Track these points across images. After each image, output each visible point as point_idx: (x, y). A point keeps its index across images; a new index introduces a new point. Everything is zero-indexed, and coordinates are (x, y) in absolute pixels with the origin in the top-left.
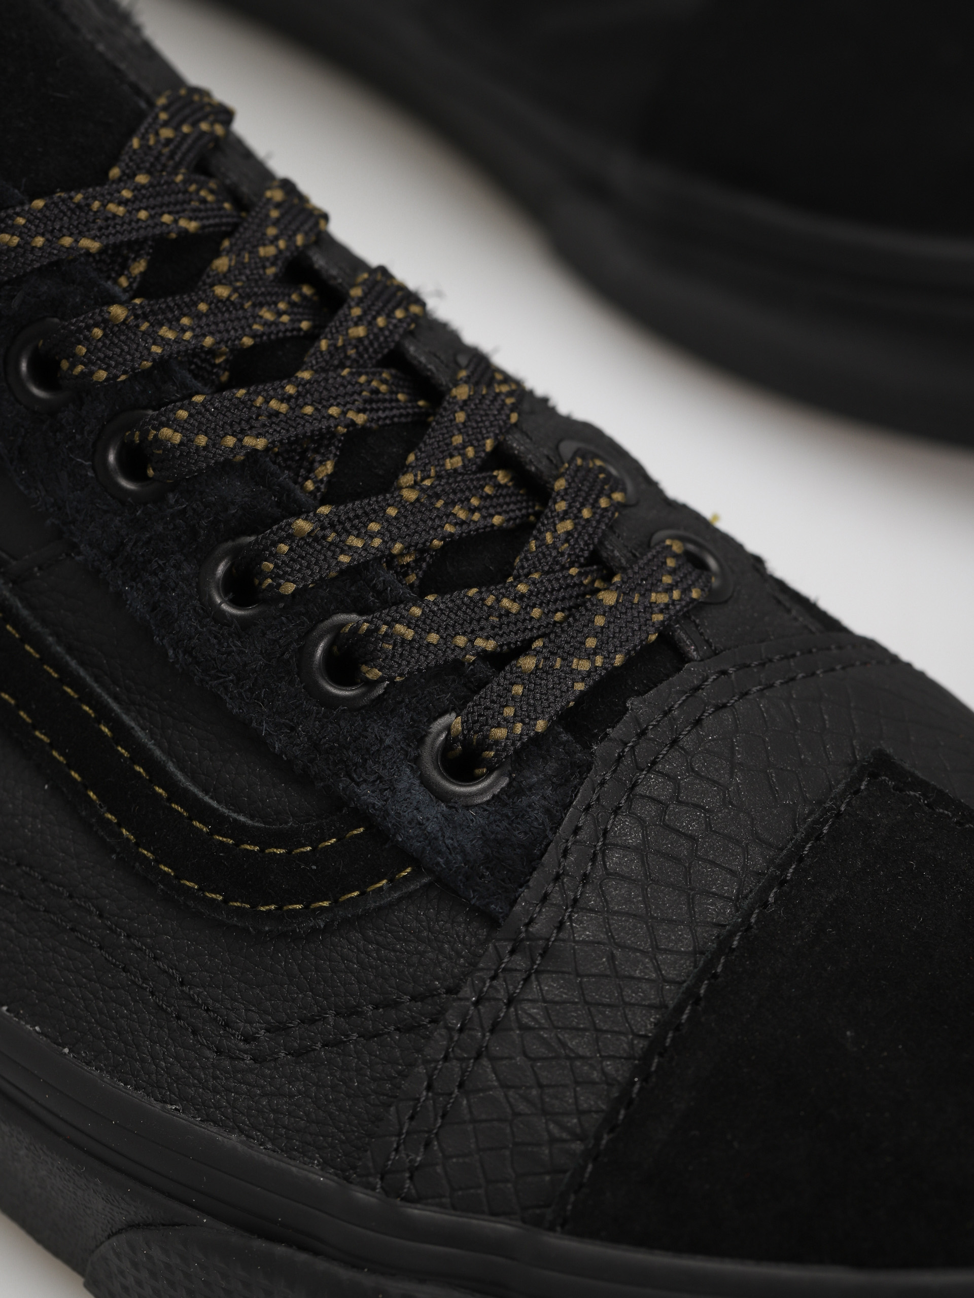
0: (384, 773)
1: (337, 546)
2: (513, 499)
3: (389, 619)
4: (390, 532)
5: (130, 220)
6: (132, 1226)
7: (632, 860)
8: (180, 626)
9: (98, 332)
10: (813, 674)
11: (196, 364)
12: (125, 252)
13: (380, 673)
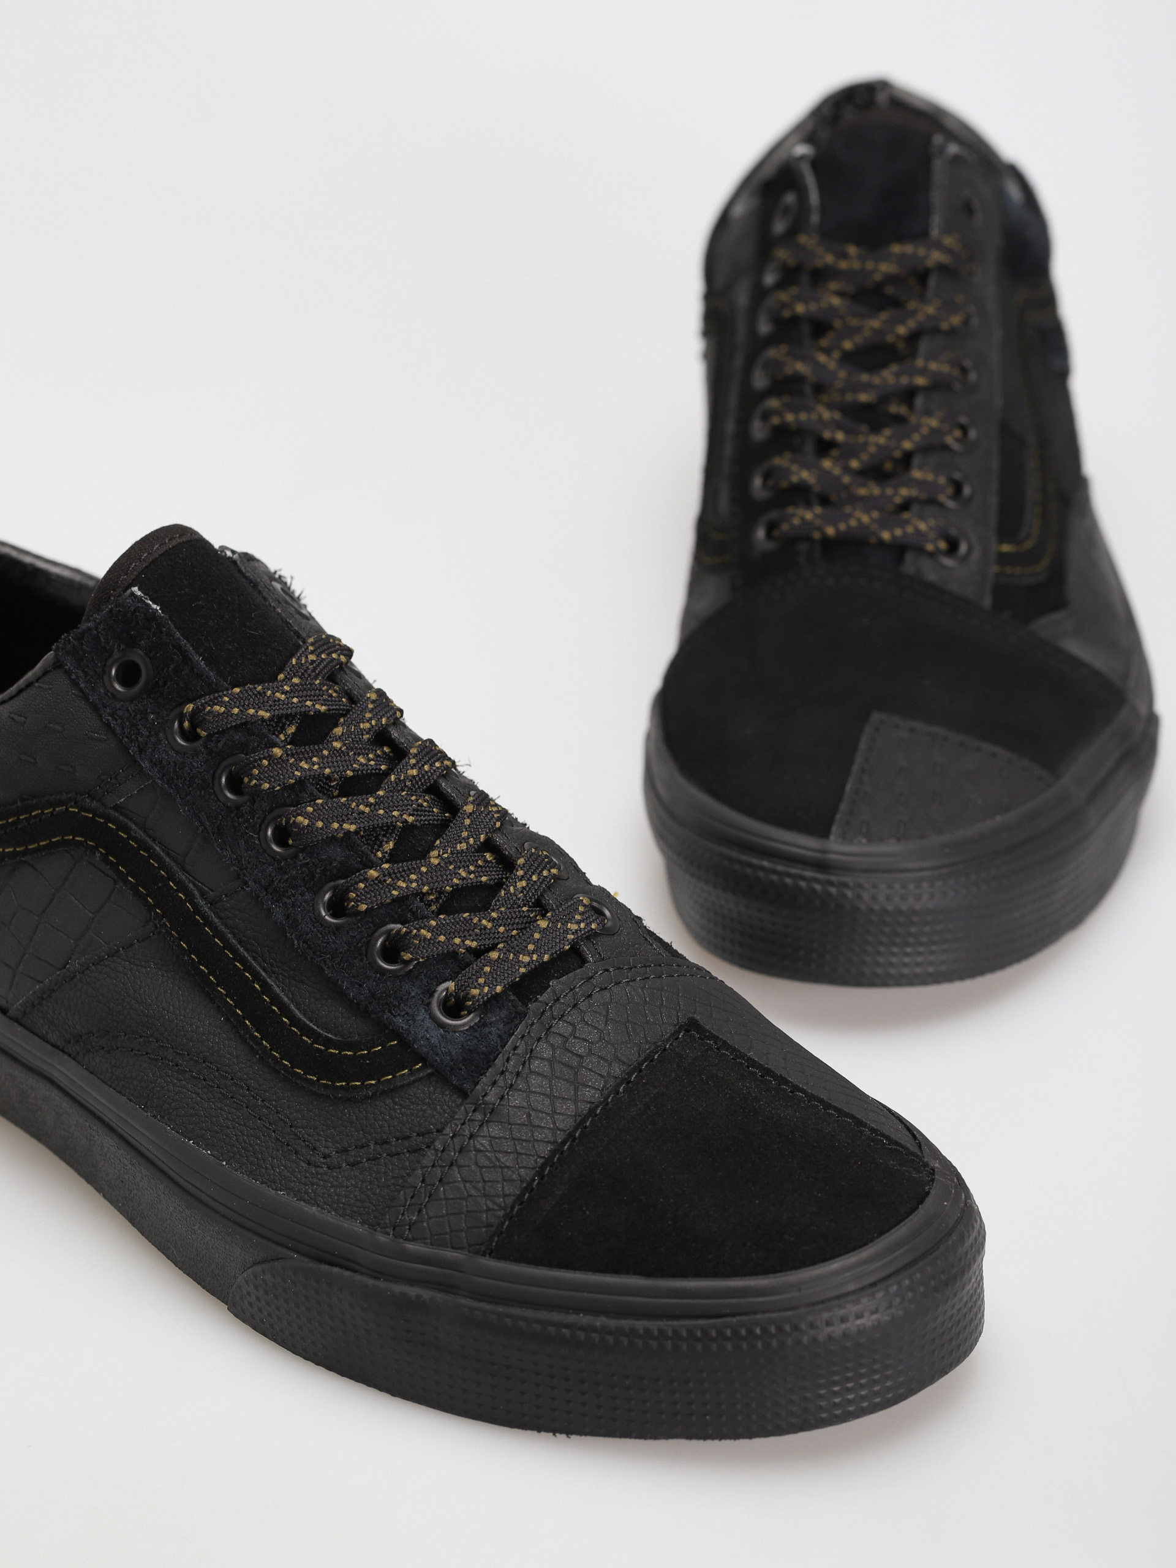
0: (410, 1011)
1: (391, 886)
2: (495, 869)
3: (417, 926)
4: (422, 880)
5: (288, 702)
6: (256, 1263)
7: (545, 1066)
8: (301, 927)
9: (265, 762)
10: (660, 977)
11: (320, 785)
12: (284, 721)
13: (411, 956)
